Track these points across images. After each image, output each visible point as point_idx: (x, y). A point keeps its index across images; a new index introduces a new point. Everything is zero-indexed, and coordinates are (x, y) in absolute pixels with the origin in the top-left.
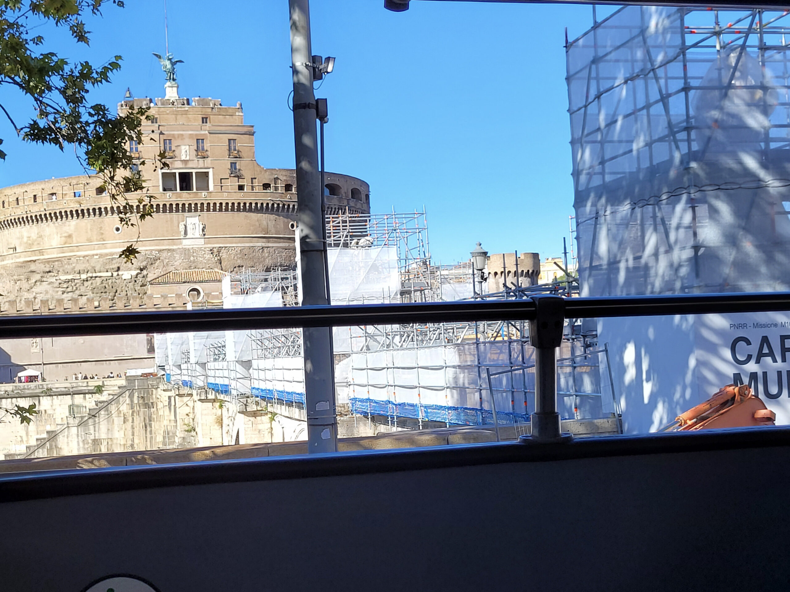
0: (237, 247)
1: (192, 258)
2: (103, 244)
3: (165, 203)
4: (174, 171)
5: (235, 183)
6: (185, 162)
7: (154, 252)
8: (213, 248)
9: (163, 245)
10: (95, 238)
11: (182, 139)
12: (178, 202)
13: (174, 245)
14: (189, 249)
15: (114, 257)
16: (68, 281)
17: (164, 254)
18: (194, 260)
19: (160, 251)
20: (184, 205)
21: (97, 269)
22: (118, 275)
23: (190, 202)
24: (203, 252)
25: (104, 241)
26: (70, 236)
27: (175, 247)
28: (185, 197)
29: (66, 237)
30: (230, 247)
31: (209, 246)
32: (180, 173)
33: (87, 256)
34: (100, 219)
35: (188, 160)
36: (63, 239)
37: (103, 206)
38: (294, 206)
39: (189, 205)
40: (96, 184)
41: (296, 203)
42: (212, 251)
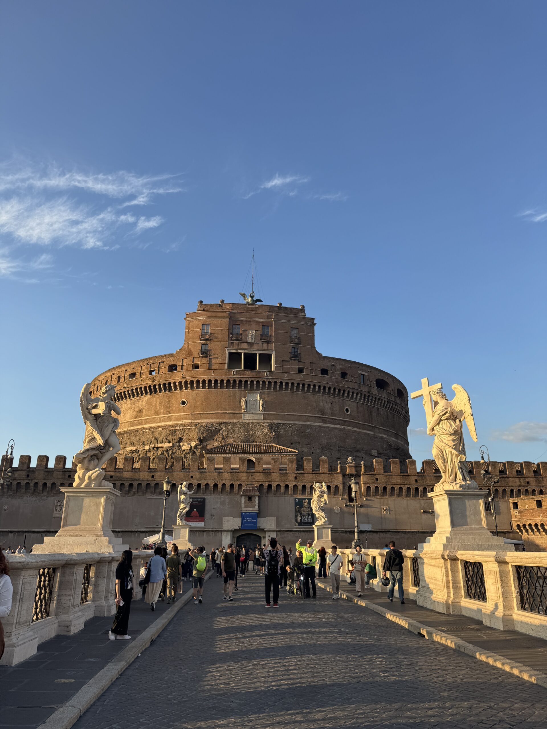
0: (295, 424)
1: (251, 432)
2: (169, 416)
3: (229, 378)
4: (239, 351)
5: (295, 366)
6: (251, 344)
7: (214, 424)
8: (272, 424)
9: (224, 418)
10: (162, 411)
11: (249, 325)
12: (241, 379)
13: (235, 418)
14: (248, 424)
15: (177, 428)
16: (134, 452)
17: (224, 427)
18: (252, 434)
19: (220, 424)
20: (246, 382)
21: (159, 440)
22: (179, 446)
23: (253, 379)
24: (262, 427)
25: (170, 413)
26: (141, 411)
27: (235, 421)
28: (249, 374)
29: (137, 411)
30: (288, 424)
31: (268, 421)
32: (245, 354)
33: (152, 428)
34: (170, 394)
35: (253, 343)
36: (135, 413)
37: (172, 381)
38: (349, 392)
39: (252, 382)
40: (170, 361)
41: (350, 390)
42: (271, 426)
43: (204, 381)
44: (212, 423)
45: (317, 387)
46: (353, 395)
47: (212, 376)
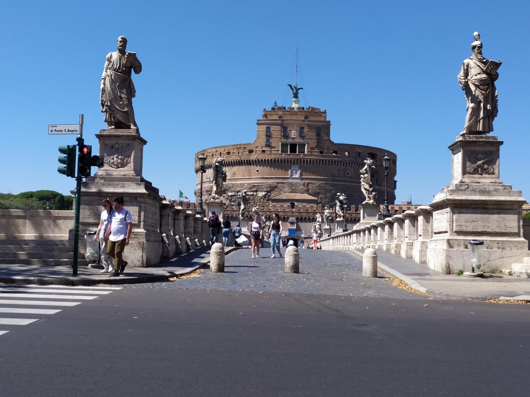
0: (317, 183)
1: (293, 188)
2: (250, 178)
3: (282, 159)
4: (287, 143)
5: (318, 150)
6: (294, 138)
8: (305, 183)
9: (279, 180)
10: (246, 175)
11: (292, 127)
12: (288, 159)
14: (292, 183)
15: (255, 185)
16: (232, 196)
17: (280, 185)
19: (278, 183)
20: (291, 160)
22: (256, 194)
24: (299, 185)
25: (250, 176)
26: (235, 174)
27: (285, 181)
28: (292, 156)
29: (232, 174)
30: (314, 183)
31: (303, 181)
32: (291, 145)
33: (242, 183)
34: (250, 166)
37: (251, 160)
38: (349, 163)
39: (294, 160)
40: (249, 148)
41: (351, 162)
42: (304, 185)
43: (268, 160)
44: (273, 183)
45: (331, 162)
46: (352, 165)
47: (273, 157)
